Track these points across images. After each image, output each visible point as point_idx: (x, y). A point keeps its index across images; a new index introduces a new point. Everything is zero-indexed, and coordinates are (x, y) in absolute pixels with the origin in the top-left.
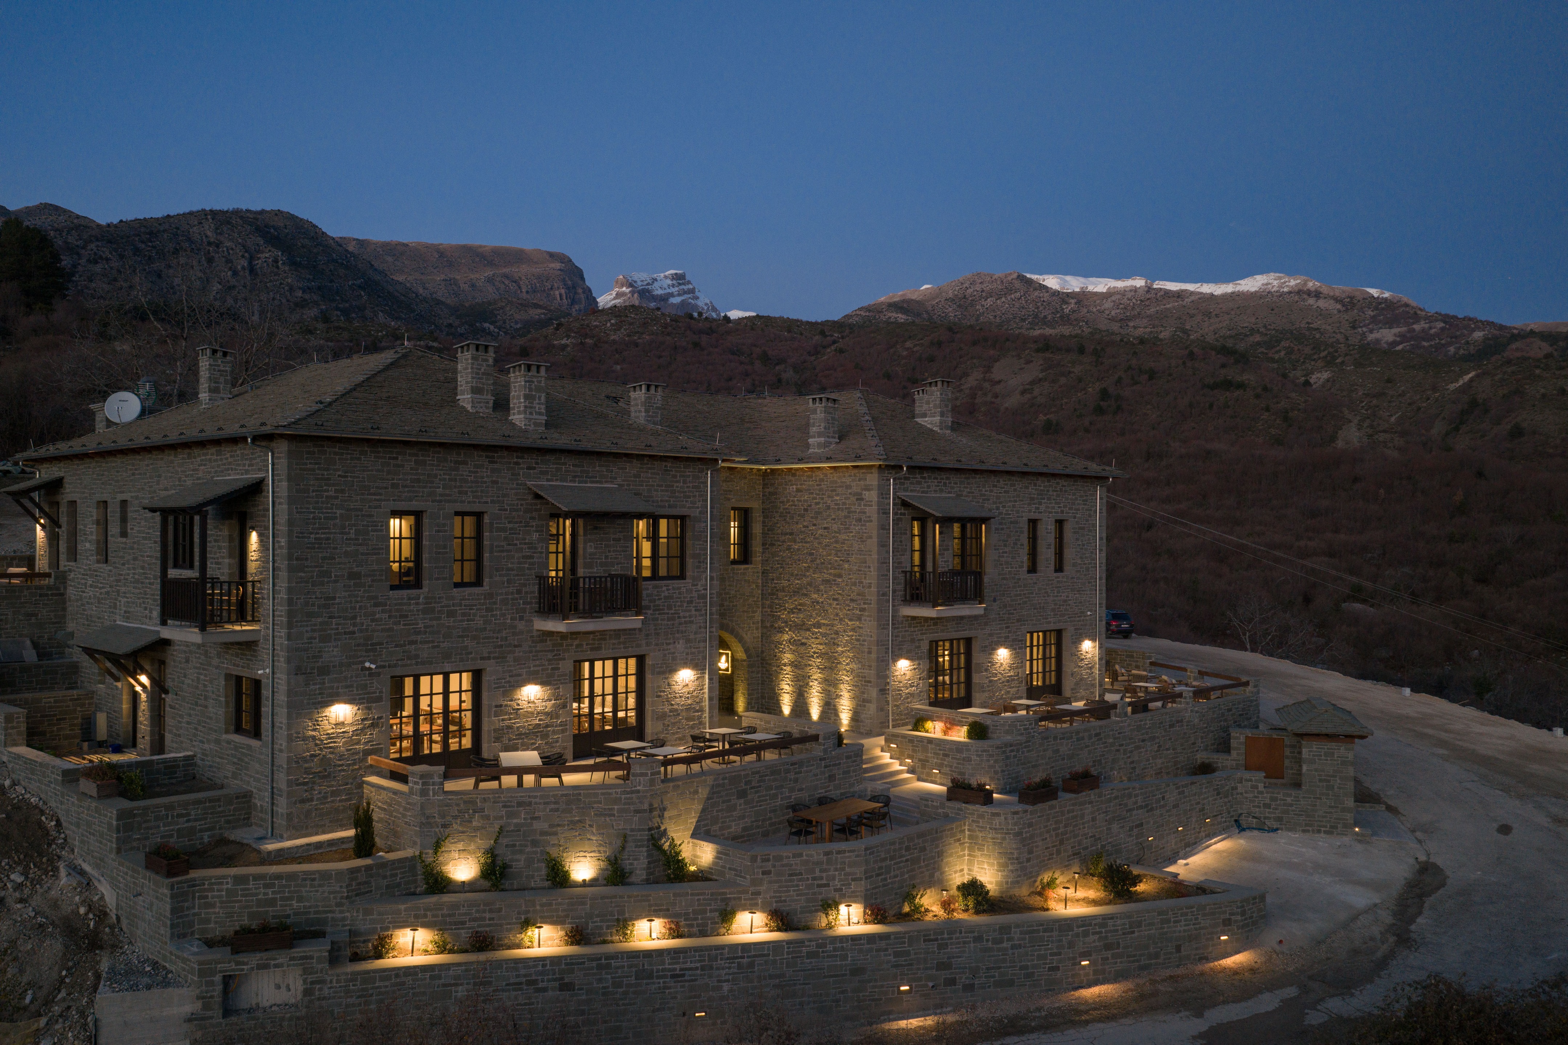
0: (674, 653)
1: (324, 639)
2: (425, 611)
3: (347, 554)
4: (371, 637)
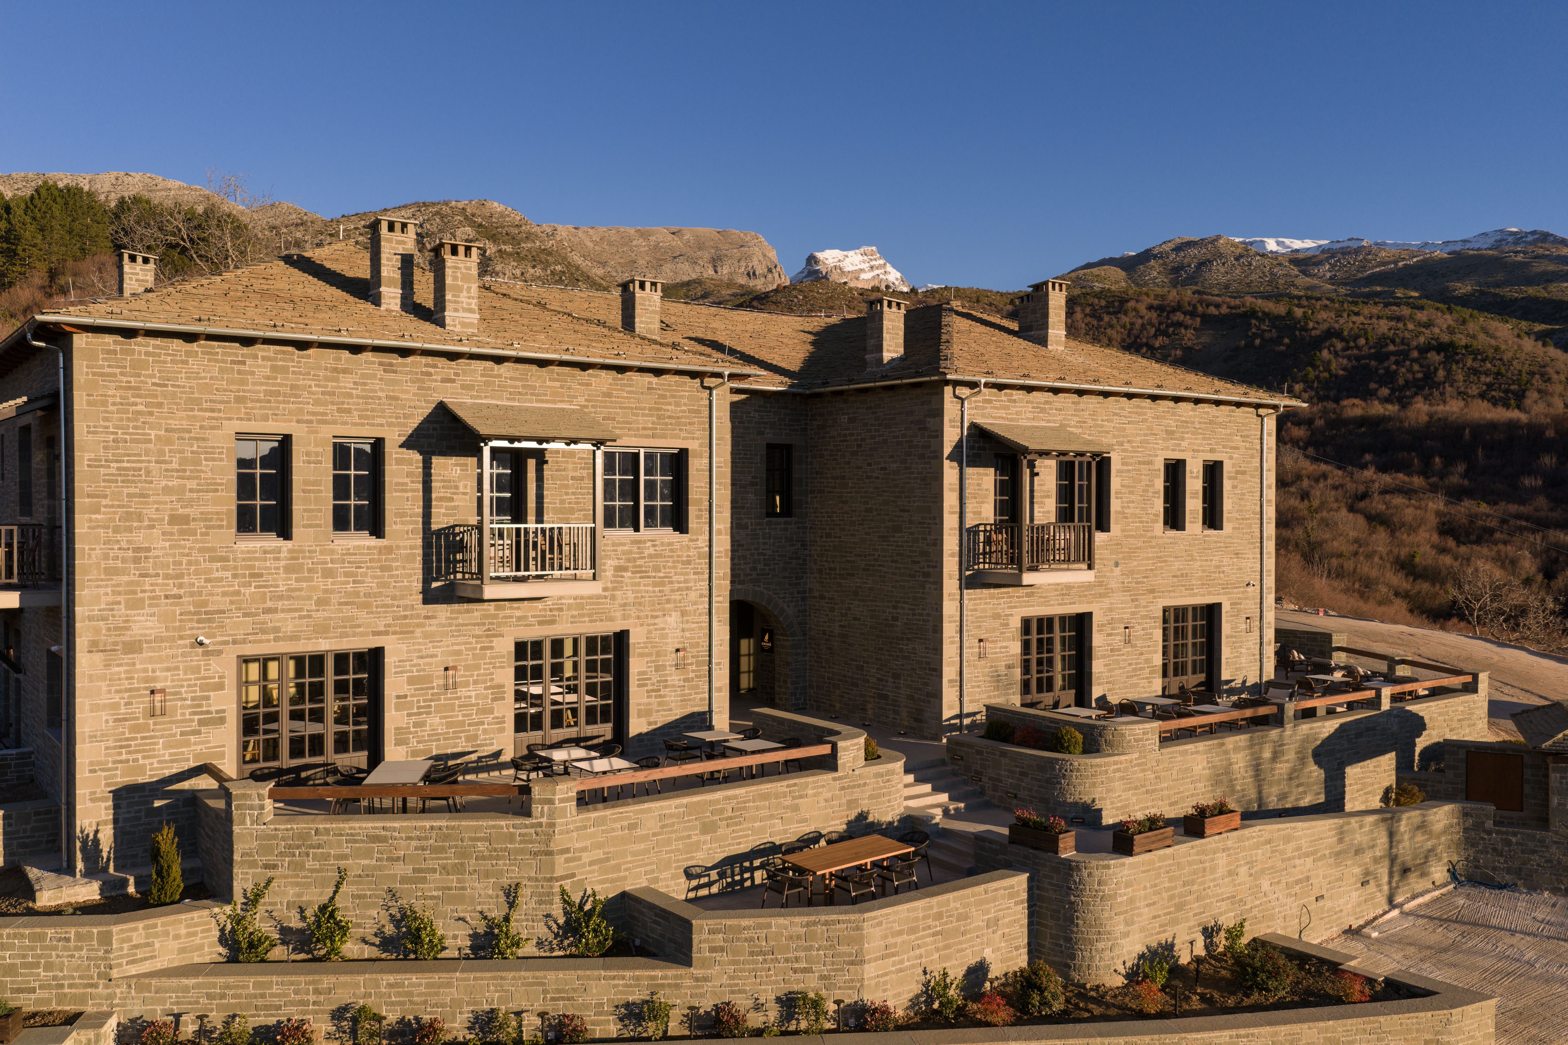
0: (663, 629)
1: (136, 604)
2: (288, 569)
3: (167, 490)
4: (205, 603)
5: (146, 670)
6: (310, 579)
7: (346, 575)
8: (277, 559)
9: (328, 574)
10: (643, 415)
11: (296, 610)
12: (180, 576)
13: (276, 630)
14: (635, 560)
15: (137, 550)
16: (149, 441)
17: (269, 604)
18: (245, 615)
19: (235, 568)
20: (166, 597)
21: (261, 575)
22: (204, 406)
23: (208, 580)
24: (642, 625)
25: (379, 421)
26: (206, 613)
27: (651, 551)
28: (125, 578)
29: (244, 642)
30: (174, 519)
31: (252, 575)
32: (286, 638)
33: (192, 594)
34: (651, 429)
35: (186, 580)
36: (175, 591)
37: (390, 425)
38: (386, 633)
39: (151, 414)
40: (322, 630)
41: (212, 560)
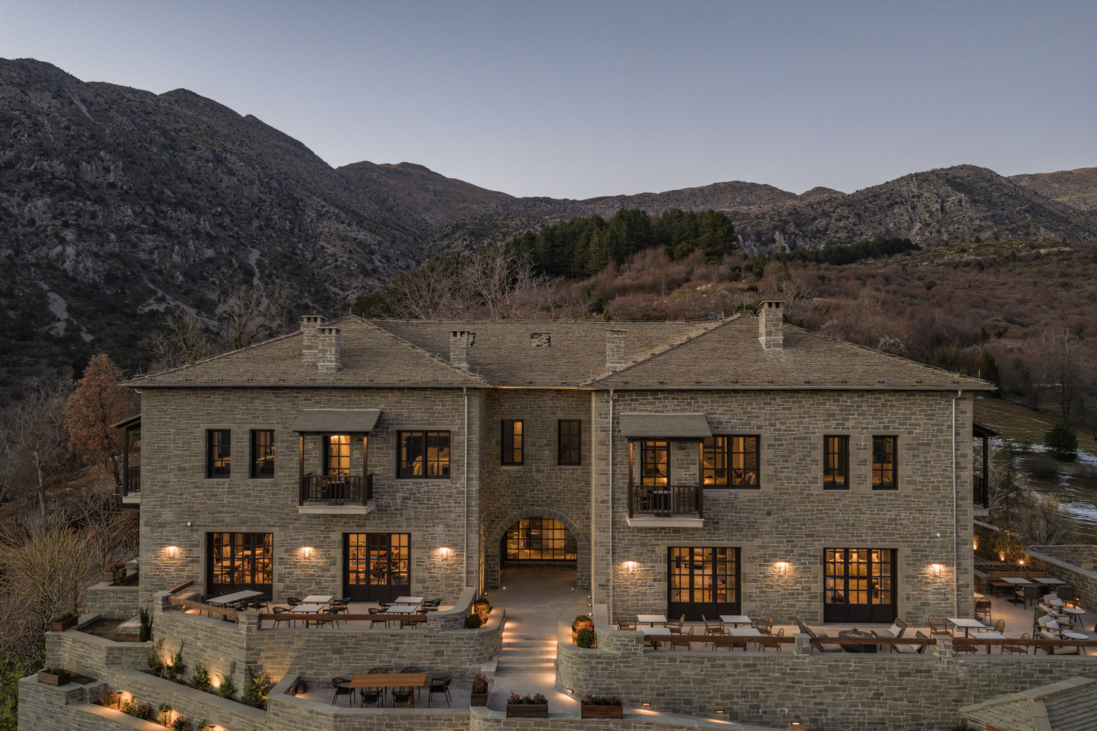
0: (433, 534)
1: (163, 506)
2: (228, 493)
3: (177, 456)
4: (193, 507)
5: (167, 536)
6: (238, 498)
7: (256, 496)
8: (223, 488)
9: (247, 495)
10: (421, 412)
11: (231, 513)
12: (182, 494)
13: (223, 521)
14: (415, 494)
15: (164, 482)
16: (170, 434)
17: (220, 509)
18: (209, 513)
19: (205, 491)
20: (176, 503)
21: (216, 495)
22: (194, 417)
23: (193, 497)
24: (419, 531)
25: (272, 421)
26: (193, 512)
27: (426, 489)
28: (160, 495)
29: (208, 526)
30: (180, 469)
31: (212, 495)
32: (227, 526)
33: (186, 503)
34: (426, 420)
35: (184, 496)
36: (180, 501)
37: (277, 423)
38: (274, 526)
39: (171, 422)
40: (243, 522)
41: (195, 487)
